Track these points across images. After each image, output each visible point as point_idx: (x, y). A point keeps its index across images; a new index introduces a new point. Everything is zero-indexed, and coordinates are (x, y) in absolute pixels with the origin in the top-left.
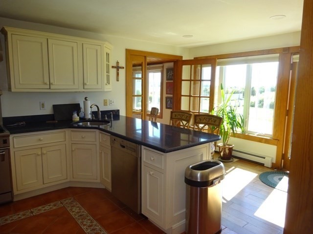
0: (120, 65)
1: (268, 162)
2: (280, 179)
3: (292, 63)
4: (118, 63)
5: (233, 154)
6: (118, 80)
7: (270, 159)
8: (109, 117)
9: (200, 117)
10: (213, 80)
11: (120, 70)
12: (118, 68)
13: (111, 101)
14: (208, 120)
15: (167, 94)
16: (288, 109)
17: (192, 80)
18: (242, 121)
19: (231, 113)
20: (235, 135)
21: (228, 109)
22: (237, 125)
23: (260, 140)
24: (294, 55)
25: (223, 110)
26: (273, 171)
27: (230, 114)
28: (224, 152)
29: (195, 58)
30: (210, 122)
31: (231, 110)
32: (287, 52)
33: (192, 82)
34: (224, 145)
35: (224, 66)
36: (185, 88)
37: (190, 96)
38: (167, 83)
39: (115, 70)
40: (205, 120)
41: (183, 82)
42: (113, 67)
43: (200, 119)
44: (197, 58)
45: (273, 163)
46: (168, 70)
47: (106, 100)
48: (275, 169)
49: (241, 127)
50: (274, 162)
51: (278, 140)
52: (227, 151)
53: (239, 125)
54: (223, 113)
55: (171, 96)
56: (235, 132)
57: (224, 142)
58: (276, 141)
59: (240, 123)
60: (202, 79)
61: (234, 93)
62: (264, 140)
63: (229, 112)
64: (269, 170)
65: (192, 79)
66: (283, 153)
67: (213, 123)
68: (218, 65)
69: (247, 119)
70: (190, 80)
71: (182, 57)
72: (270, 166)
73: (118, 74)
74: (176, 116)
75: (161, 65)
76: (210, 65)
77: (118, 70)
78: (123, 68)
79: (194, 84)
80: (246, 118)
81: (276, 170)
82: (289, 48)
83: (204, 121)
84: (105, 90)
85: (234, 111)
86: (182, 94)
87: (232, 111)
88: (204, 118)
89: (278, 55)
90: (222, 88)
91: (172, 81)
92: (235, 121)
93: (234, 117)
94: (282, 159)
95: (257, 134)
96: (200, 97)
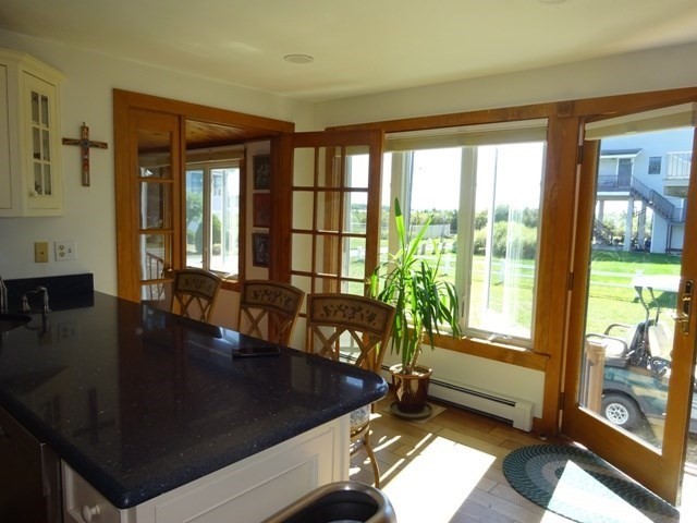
0: (93, 137)
1: (522, 417)
2: (559, 473)
3: (580, 144)
4: (84, 129)
5: (430, 393)
6: (85, 183)
7: (528, 409)
8: (37, 301)
9: (327, 303)
10: (374, 189)
11: (92, 151)
12: (84, 144)
13: (62, 248)
14: (349, 312)
15: (255, 226)
16: (572, 271)
17: (321, 189)
18: (454, 302)
19: (423, 279)
20: (434, 340)
21: (414, 270)
22: (440, 314)
23: (499, 354)
24: (587, 121)
25: (401, 272)
26: (537, 443)
27: (421, 285)
28: (405, 389)
29: (327, 129)
30: (357, 320)
31: (423, 272)
32: (569, 115)
33: (321, 195)
34: (407, 371)
35: (404, 153)
36: (301, 210)
37: (314, 232)
38: (255, 195)
39: (75, 151)
40: (340, 313)
41: (295, 193)
42: (66, 141)
43: (326, 309)
44: (333, 128)
45: (535, 420)
46: (258, 160)
47: (45, 245)
48: (543, 435)
49: (449, 320)
50: (539, 415)
51: (549, 356)
52: (415, 386)
53: (443, 313)
54: (401, 280)
55: (266, 230)
56: (434, 331)
57: (405, 360)
58: (544, 359)
59: (448, 306)
60: (347, 185)
61: (432, 223)
62: (511, 356)
63: (418, 279)
64: (527, 442)
65: (321, 183)
66: (563, 390)
67: (365, 323)
68: (389, 149)
69: (465, 297)
70: (315, 189)
71: (293, 125)
72: (526, 426)
73: (85, 164)
74: (256, 296)
75: (240, 147)
76: (367, 148)
77: (85, 152)
78: (104, 146)
79: (328, 199)
80: (463, 295)
81: (544, 439)
82: (573, 102)
83: (339, 317)
84: (26, 214)
85: (430, 273)
86: (295, 227)
87: (425, 275)
88: (340, 308)
89: (544, 122)
90: (398, 213)
91: (267, 191)
92: (435, 303)
93: (433, 290)
94: (559, 408)
95: (491, 338)
96: (340, 235)
